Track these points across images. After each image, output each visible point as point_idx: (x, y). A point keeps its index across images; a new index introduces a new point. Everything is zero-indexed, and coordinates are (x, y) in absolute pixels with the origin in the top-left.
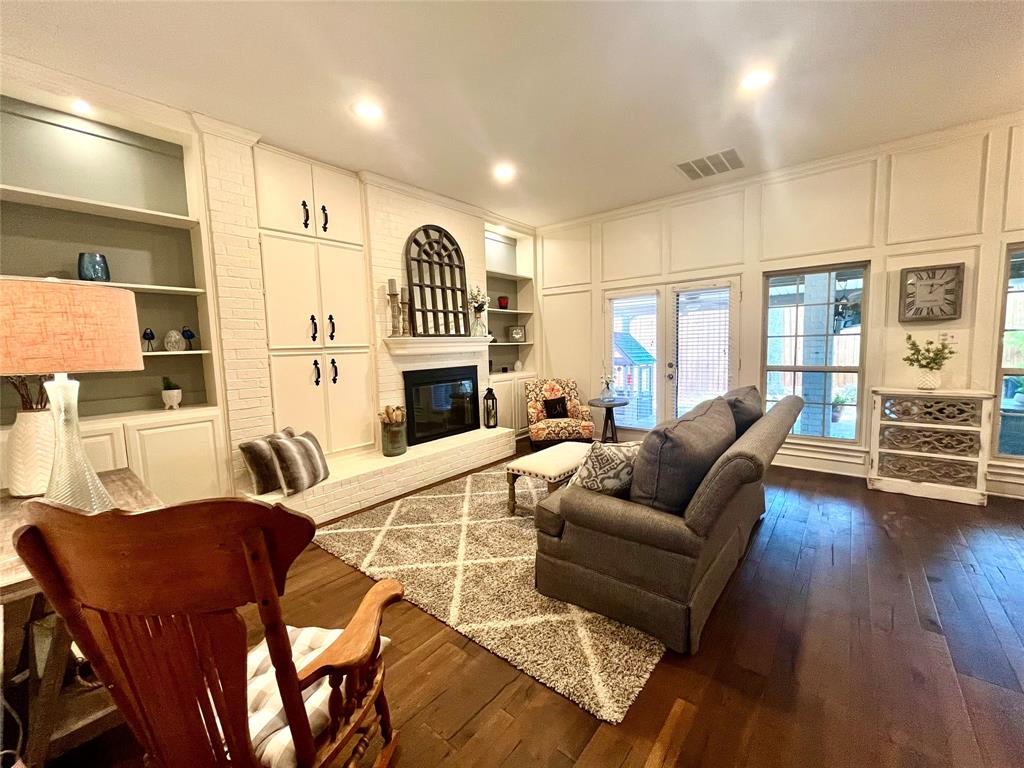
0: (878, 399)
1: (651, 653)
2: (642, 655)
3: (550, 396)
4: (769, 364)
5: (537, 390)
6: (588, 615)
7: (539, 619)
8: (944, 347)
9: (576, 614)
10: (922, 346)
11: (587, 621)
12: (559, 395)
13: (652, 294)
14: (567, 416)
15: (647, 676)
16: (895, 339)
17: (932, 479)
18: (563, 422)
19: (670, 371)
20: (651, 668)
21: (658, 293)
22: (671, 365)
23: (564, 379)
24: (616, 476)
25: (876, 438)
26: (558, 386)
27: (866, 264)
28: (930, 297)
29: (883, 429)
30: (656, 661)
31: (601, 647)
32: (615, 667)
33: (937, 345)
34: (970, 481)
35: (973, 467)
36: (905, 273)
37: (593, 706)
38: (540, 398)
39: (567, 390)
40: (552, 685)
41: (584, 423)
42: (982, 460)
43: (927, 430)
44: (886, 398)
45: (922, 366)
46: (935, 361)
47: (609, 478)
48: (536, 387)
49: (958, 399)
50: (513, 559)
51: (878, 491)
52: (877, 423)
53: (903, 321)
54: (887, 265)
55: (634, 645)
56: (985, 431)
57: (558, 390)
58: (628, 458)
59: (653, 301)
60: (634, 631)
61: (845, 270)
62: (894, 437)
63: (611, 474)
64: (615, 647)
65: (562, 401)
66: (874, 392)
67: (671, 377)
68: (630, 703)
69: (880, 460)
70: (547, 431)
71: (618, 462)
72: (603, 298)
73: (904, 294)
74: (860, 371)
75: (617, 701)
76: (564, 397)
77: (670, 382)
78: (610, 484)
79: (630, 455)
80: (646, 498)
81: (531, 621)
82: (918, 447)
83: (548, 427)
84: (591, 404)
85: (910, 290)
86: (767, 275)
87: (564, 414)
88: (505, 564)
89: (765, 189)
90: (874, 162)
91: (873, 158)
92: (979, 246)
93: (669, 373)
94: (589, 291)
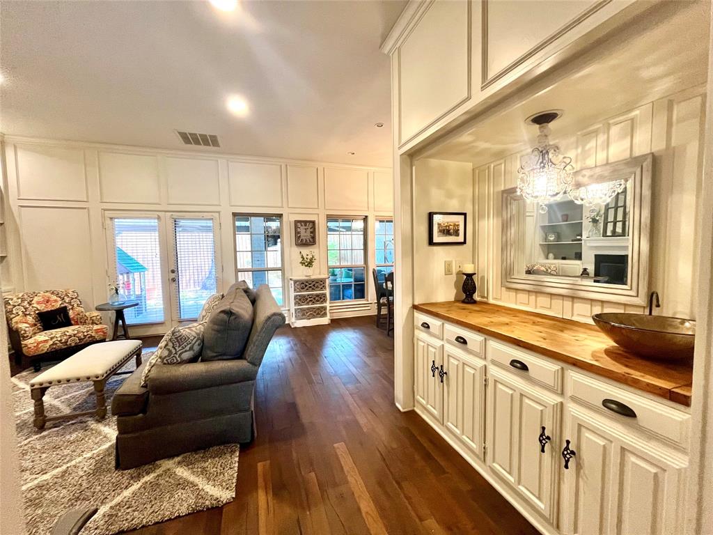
0: (292, 282)
1: (233, 452)
2: (228, 456)
3: (43, 308)
4: (239, 267)
5: (25, 304)
6: (177, 459)
7: (136, 486)
8: (313, 257)
9: (168, 464)
10: (305, 257)
11: (179, 463)
12: (57, 305)
13: (155, 218)
14: (71, 325)
15: (237, 465)
16: (295, 253)
17: (314, 317)
18: (70, 330)
19: (173, 276)
20: (237, 459)
21: (159, 218)
22: (173, 272)
23: (60, 289)
24: (191, 349)
25: (292, 302)
26: (54, 297)
27: (280, 216)
28: (305, 234)
29: (296, 297)
30: (238, 454)
31: (199, 470)
32: (215, 473)
33: (310, 257)
34: (325, 315)
35: (325, 308)
36: (296, 222)
37: (215, 502)
38: (31, 310)
39: (67, 300)
40: (176, 514)
41: (96, 327)
42: (328, 304)
43: (311, 294)
44: (295, 282)
45: (306, 266)
46: (309, 264)
47: (186, 351)
48: (23, 300)
49: (318, 279)
50: (73, 463)
51: (296, 328)
52: (292, 294)
53: (297, 245)
54: (290, 218)
55: (220, 454)
56: (327, 292)
57: (56, 301)
58: (198, 334)
59: (154, 222)
60: (215, 448)
61: (268, 217)
62: (300, 300)
63: (187, 348)
64: (208, 464)
65: (63, 311)
66: (291, 279)
67: (174, 280)
68: (235, 484)
69: (295, 313)
70: (51, 342)
71: (192, 338)
72: (103, 217)
73: (297, 233)
74: (282, 269)
75: (227, 489)
76: (66, 307)
77: (174, 285)
78: (186, 356)
79: (198, 332)
80: (217, 356)
81: (127, 493)
82: (308, 303)
83: (52, 339)
84: (98, 309)
85: (299, 230)
86: (235, 215)
87: (67, 322)
88: (65, 472)
89: (230, 164)
90: (281, 166)
91: (280, 164)
92: (318, 214)
93: (172, 277)
94: (85, 208)
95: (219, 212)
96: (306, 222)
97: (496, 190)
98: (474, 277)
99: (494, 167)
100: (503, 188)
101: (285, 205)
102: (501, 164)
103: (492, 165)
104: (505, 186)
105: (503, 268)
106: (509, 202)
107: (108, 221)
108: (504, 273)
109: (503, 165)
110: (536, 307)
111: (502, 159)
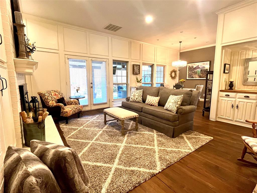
3: (57, 98)
5: (50, 96)
12: (60, 97)
14: (66, 105)
22: (92, 83)
26: (57, 93)
27: (127, 62)
28: (137, 70)
38: (53, 98)
39: (61, 94)
48: (49, 94)
53: (133, 74)
54: (131, 63)
57: (58, 95)
65: (63, 99)
72: (65, 58)
74: (127, 84)
76: (63, 97)
77: (92, 89)
85: (134, 68)
86: (114, 61)
89: (113, 39)
90: (129, 42)
91: (129, 41)
92: (140, 62)
93: (91, 86)
94: (58, 53)
95: (108, 59)
96: (137, 65)
97: (241, 58)
98: (233, 82)
99: (241, 52)
100: (244, 58)
101: (130, 58)
102: (244, 51)
103: (240, 51)
104: (245, 58)
105: (244, 80)
106: (248, 62)
107: (67, 60)
108: (244, 81)
109: (245, 52)
110: (255, 89)
111: (245, 50)
